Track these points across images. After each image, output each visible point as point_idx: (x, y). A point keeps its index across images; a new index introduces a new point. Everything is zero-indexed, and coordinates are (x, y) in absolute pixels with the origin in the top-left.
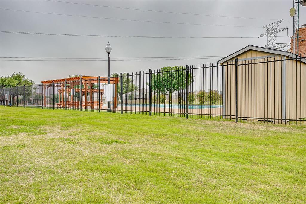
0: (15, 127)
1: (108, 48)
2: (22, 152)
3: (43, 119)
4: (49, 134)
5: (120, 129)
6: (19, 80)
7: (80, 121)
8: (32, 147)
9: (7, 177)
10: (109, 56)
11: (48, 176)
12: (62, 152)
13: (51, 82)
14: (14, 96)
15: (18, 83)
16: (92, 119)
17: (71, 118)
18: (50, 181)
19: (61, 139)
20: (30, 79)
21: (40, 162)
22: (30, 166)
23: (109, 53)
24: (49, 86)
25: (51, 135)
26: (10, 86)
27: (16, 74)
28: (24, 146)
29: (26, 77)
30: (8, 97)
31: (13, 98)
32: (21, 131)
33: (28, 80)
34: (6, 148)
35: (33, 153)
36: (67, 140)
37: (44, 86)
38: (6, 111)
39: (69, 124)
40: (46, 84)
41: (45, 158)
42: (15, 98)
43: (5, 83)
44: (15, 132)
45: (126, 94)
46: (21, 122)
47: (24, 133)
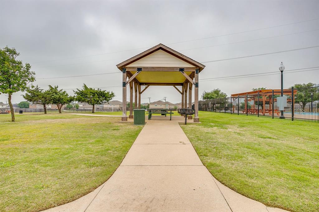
0: (212, 124)
1: (281, 68)
2: (213, 136)
3: (229, 121)
4: (229, 129)
5: (280, 131)
6: (217, 94)
7: (252, 124)
8: (218, 134)
9: (207, 143)
10: (282, 73)
11: (222, 145)
12: (233, 138)
13: (237, 95)
14: (214, 104)
15: (217, 96)
16: (263, 123)
17: (248, 121)
18: (223, 147)
19: (234, 132)
20: (224, 92)
21: (220, 140)
22: (216, 141)
23: (282, 72)
24: (236, 98)
25: (230, 130)
26: (212, 98)
27: (215, 89)
28: (215, 133)
29: (222, 91)
30: (210, 106)
31: (214, 106)
32: (215, 127)
33: (223, 93)
34: (207, 133)
35: (218, 137)
36: (238, 133)
37: (233, 98)
38: (209, 115)
39: (244, 125)
40: (234, 96)
41: (223, 139)
42: (215, 106)
43: (209, 96)
44: (212, 126)
45: (310, 102)
46: (216, 122)
47: (216, 128)
